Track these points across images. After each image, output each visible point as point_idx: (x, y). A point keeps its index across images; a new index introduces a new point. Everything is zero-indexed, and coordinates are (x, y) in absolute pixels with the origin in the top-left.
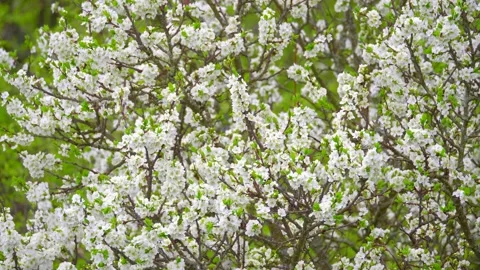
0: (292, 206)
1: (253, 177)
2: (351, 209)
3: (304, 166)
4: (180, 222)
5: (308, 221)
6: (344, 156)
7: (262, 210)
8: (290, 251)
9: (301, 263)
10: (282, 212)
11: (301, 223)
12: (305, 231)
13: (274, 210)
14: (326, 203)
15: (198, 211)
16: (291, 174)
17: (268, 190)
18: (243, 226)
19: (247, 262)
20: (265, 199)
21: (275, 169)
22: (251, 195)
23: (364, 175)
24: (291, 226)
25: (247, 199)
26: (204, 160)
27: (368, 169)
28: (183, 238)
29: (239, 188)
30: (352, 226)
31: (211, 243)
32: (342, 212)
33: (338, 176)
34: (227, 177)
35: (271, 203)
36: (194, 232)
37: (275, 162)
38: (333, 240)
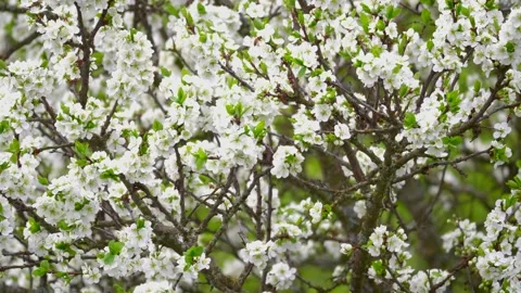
0: (362, 119)
1: (286, 62)
2: (477, 125)
3: (385, 40)
4: (143, 150)
5: (392, 149)
6: (464, 22)
7: (305, 126)
8: (360, 208)
9: (381, 230)
10: (343, 132)
11: (380, 152)
12: (388, 169)
13: (327, 127)
14: (428, 114)
15: (179, 128)
16: (361, 56)
17: (316, 88)
18: (267, 159)
19: (276, 229)
20: (310, 106)
21: (330, 49)
22: (283, 97)
23: (503, 59)
24: (362, 158)
25: (275, 107)
26: (191, 28)
27: (510, 48)
28: (151, 182)
29: (260, 85)
30: (480, 160)
31: (204, 191)
32: (460, 131)
33: (452, 60)
34: (237, 64)
35: (322, 113)
36: (172, 171)
37: (330, 34)
38: (443, 186)
